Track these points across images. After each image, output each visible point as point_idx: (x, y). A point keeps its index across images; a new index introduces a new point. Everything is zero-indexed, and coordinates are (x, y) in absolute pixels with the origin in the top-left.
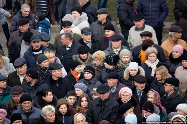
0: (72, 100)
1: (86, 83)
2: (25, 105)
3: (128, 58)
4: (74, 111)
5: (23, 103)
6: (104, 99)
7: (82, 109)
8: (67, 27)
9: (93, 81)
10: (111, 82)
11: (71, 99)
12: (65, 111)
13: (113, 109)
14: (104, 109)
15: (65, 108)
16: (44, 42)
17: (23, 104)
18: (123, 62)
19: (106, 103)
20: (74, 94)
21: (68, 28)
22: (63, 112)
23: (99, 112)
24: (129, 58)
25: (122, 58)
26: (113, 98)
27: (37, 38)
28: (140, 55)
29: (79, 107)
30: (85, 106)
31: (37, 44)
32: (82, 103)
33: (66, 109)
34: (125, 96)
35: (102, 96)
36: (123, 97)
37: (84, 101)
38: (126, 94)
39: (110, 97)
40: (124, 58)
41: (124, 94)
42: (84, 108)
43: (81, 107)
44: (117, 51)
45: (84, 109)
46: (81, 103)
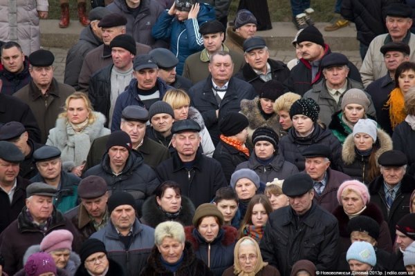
0: (228, 210)
1: (260, 168)
2: (119, 215)
3: (359, 108)
4: (235, 234)
5: (115, 210)
6: (301, 209)
7: (254, 231)
8: (210, 35)
9: (278, 162)
10: (317, 166)
11: (225, 207)
12: (212, 234)
13: (324, 233)
14: (304, 233)
15: (212, 225)
16: (162, 71)
17: (114, 212)
18: (348, 118)
19: (308, 218)
20: (232, 195)
21: (213, 37)
22: (207, 234)
23: (291, 243)
24: (363, 110)
25: (347, 110)
26: (322, 207)
27: (150, 61)
28: (388, 103)
29: (247, 226)
30: (260, 225)
31: (148, 76)
32: (254, 218)
33: (216, 227)
34: (350, 202)
35: (296, 202)
36: (345, 203)
37: (259, 213)
38: (352, 195)
39: (315, 203)
40: (351, 108)
41: (348, 196)
42: (258, 227)
43: (251, 226)
44: (337, 93)
45: (257, 230)
46: (251, 216)
